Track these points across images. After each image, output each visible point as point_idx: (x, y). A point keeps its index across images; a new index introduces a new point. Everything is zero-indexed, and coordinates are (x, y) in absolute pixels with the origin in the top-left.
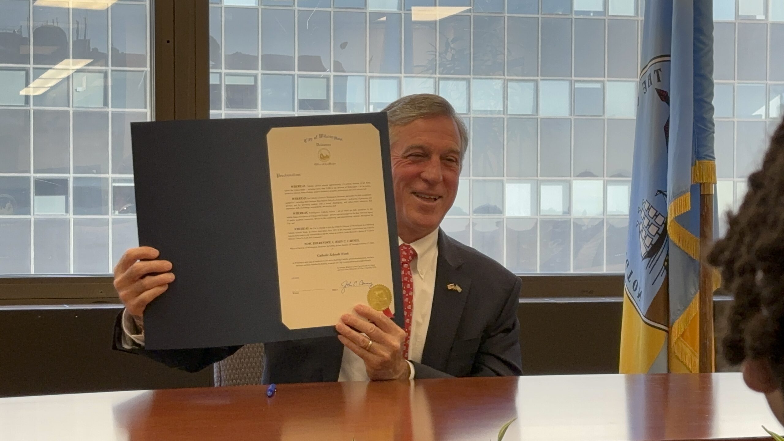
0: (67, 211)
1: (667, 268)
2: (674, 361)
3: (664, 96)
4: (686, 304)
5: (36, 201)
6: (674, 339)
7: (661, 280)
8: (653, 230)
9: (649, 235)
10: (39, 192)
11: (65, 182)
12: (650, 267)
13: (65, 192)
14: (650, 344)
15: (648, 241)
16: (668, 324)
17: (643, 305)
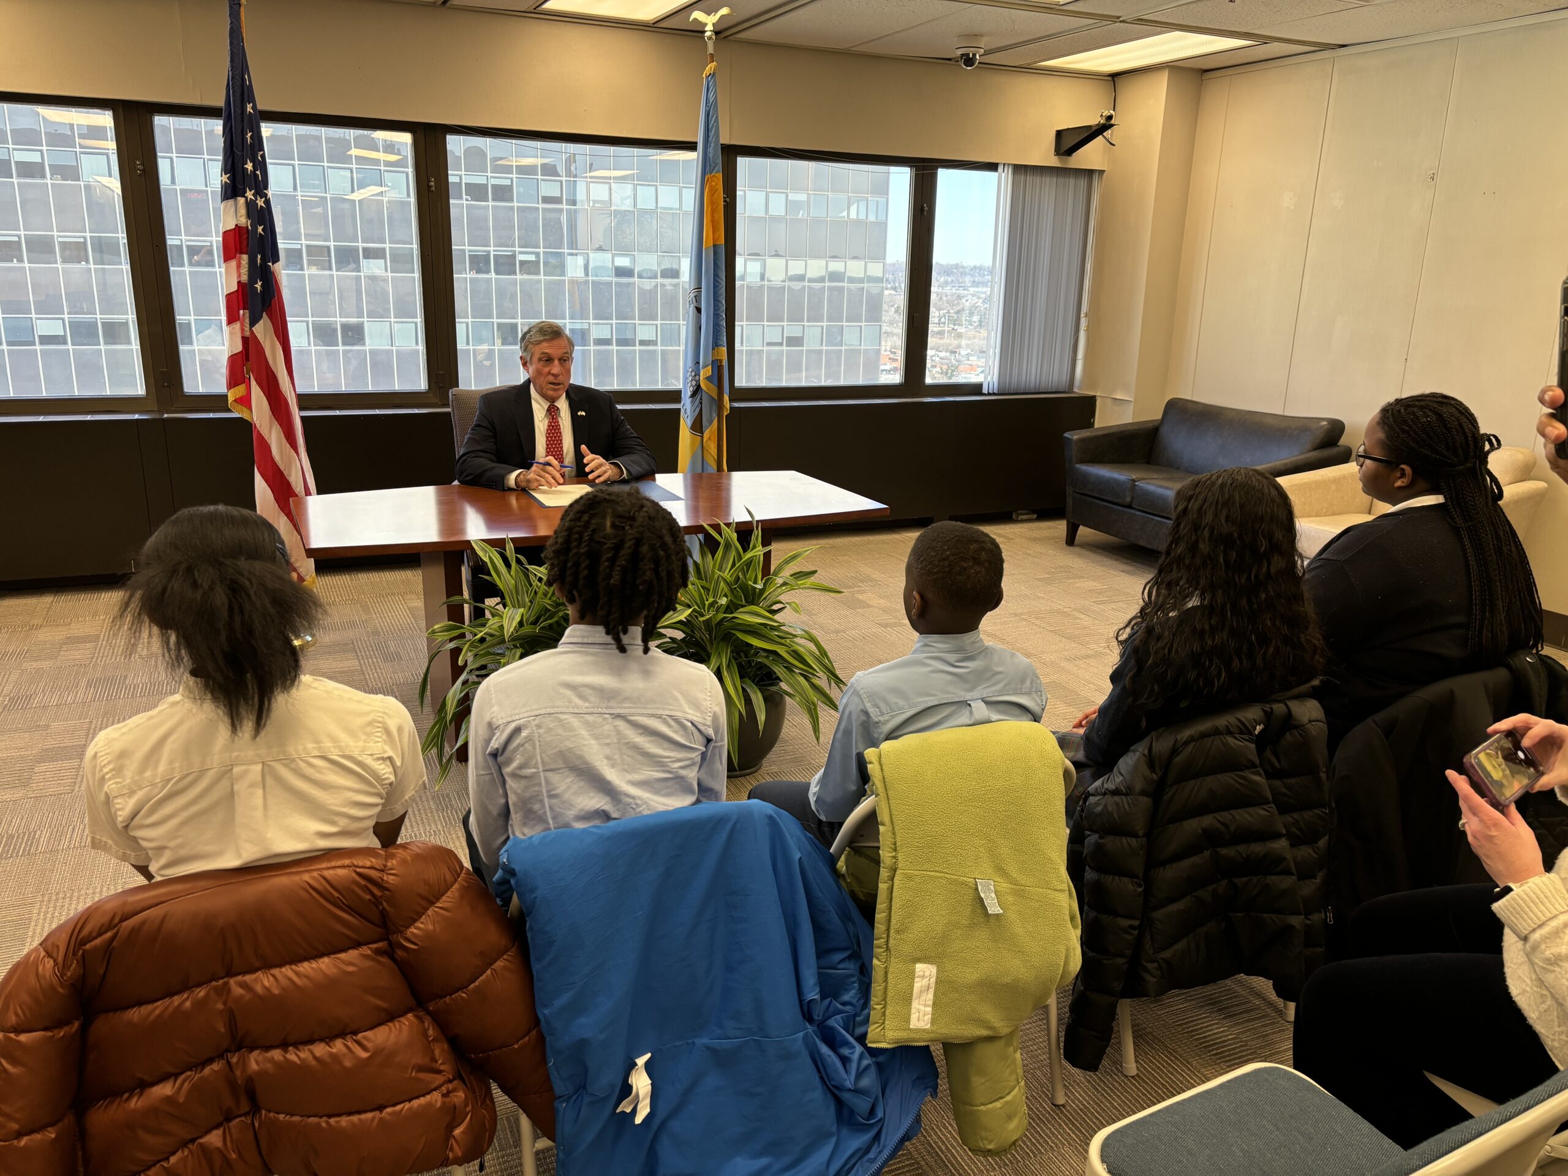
0: (386, 270)
1: (701, 403)
2: (705, 451)
3: (699, 310)
4: (711, 422)
5: (364, 262)
6: (705, 440)
7: (698, 410)
8: (694, 383)
9: (691, 385)
10: (366, 257)
11: (384, 250)
12: (693, 403)
13: (384, 257)
14: (693, 443)
15: (691, 389)
16: (702, 433)
17: (689, 422)
